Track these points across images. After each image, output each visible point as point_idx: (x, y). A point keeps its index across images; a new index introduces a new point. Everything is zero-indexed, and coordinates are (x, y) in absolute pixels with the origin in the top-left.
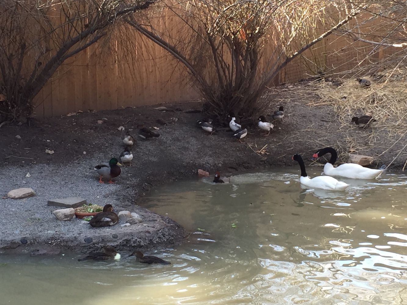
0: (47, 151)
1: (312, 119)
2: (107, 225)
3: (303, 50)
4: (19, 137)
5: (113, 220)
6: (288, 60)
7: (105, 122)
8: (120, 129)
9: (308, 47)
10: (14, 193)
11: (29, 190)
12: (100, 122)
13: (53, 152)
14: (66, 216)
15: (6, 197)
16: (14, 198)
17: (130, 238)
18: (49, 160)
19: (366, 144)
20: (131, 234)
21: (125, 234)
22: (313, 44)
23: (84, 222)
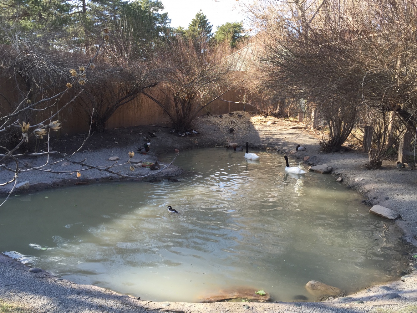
0: (115, 142)
1: (211, 130)
2: (157, 169)
3: (208, 104)
4: (102, 137)
5: (159, 167)
6: (203, 107)
7: (133, 131)
8: (140, 134)
9: (210, 102)
10: (111, 158)
11: (117, 157)
12: (131, 131)
13: (118, 143)
14: (139, 166)
15: (108, 160)
16: (112, 161)
17: (168, 173)
18: (118, 146)
19: (233, 139)
20: (168, 172)
21: (166, 172)
22: (212, 101)
23: (147, 168)
